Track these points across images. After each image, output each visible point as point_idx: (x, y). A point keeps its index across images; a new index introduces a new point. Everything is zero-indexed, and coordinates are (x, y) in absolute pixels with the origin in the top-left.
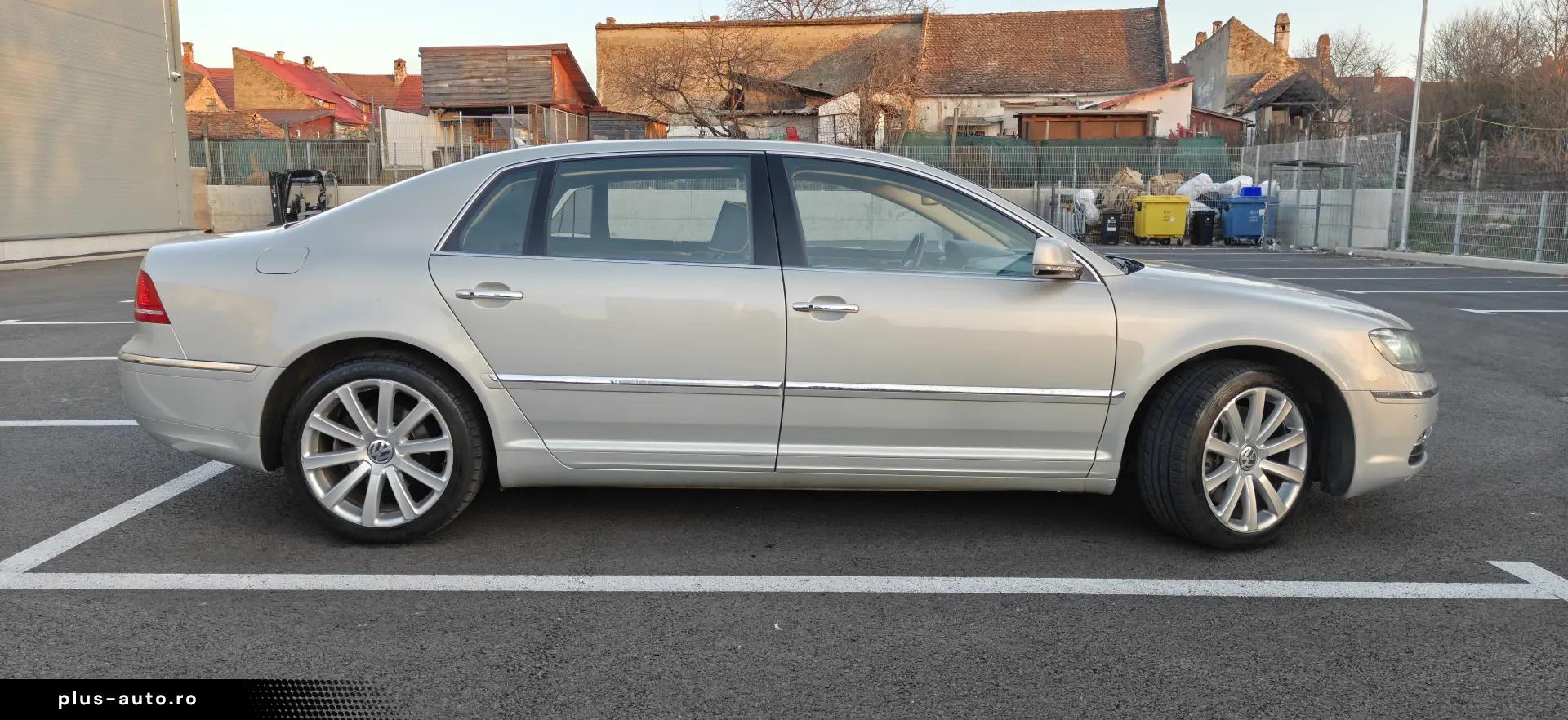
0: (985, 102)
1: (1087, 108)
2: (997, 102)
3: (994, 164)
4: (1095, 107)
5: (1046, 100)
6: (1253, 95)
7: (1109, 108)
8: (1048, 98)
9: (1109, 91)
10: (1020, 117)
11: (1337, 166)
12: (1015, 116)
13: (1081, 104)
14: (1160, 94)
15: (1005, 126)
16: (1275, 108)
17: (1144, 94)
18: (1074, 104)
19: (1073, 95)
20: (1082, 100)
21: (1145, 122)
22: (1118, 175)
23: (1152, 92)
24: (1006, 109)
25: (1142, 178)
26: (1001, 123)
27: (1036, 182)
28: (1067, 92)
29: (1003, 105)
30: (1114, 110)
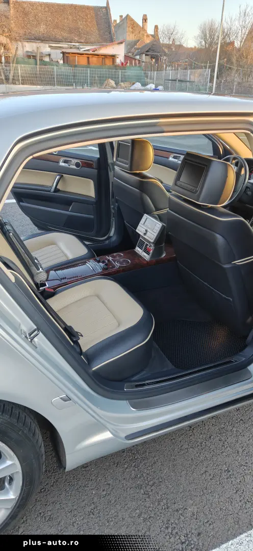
0: (42, 45)
1: (85, 51)
2: (47, 45)
3: (57, 75)
4: (88, 50)
5: (67, 46)
6: (138, 49)
7: (94, 51)
8: (68, 45)
9: (92, 43)
10: (63, 53)
11: (186, 81)
12: (61, 53)
13: (81, 48)
14: (113, 46)
15: (52, 57)
16: (146, 55)
17: (107, 46)
18: (78, 48)
19: (78, 44)
20: (81, 47)
21: (113, 59)
22: (106, 82)
23: (109, 45)
24: (52, 49)
25: (115, 84)
26: (49, 55)
27: (74, 84)
28: (75, 43)
29: (50, 47)
30: (96, 52)
